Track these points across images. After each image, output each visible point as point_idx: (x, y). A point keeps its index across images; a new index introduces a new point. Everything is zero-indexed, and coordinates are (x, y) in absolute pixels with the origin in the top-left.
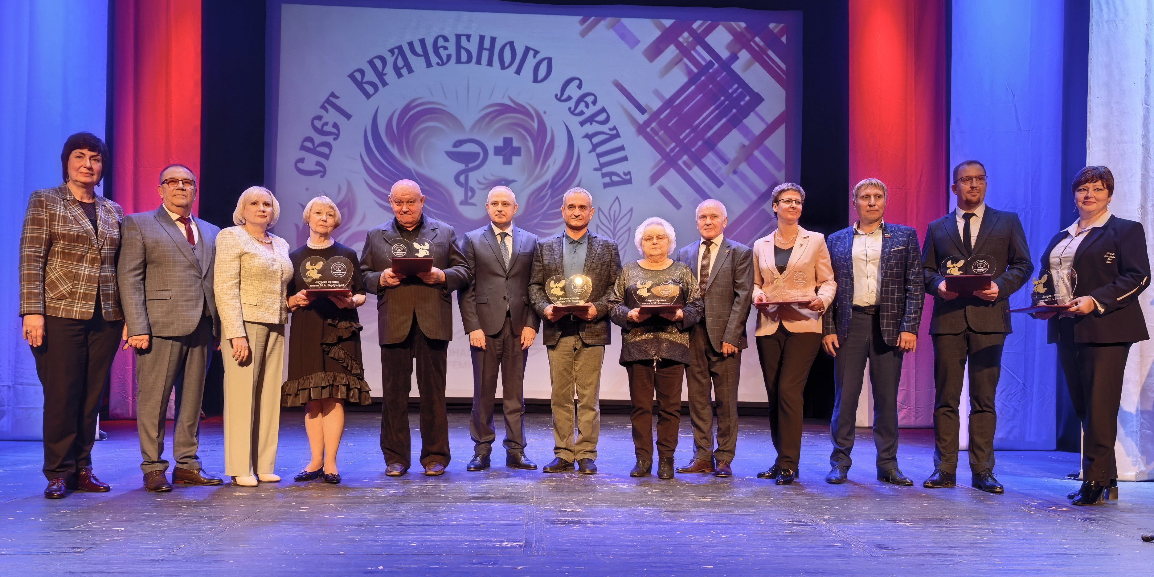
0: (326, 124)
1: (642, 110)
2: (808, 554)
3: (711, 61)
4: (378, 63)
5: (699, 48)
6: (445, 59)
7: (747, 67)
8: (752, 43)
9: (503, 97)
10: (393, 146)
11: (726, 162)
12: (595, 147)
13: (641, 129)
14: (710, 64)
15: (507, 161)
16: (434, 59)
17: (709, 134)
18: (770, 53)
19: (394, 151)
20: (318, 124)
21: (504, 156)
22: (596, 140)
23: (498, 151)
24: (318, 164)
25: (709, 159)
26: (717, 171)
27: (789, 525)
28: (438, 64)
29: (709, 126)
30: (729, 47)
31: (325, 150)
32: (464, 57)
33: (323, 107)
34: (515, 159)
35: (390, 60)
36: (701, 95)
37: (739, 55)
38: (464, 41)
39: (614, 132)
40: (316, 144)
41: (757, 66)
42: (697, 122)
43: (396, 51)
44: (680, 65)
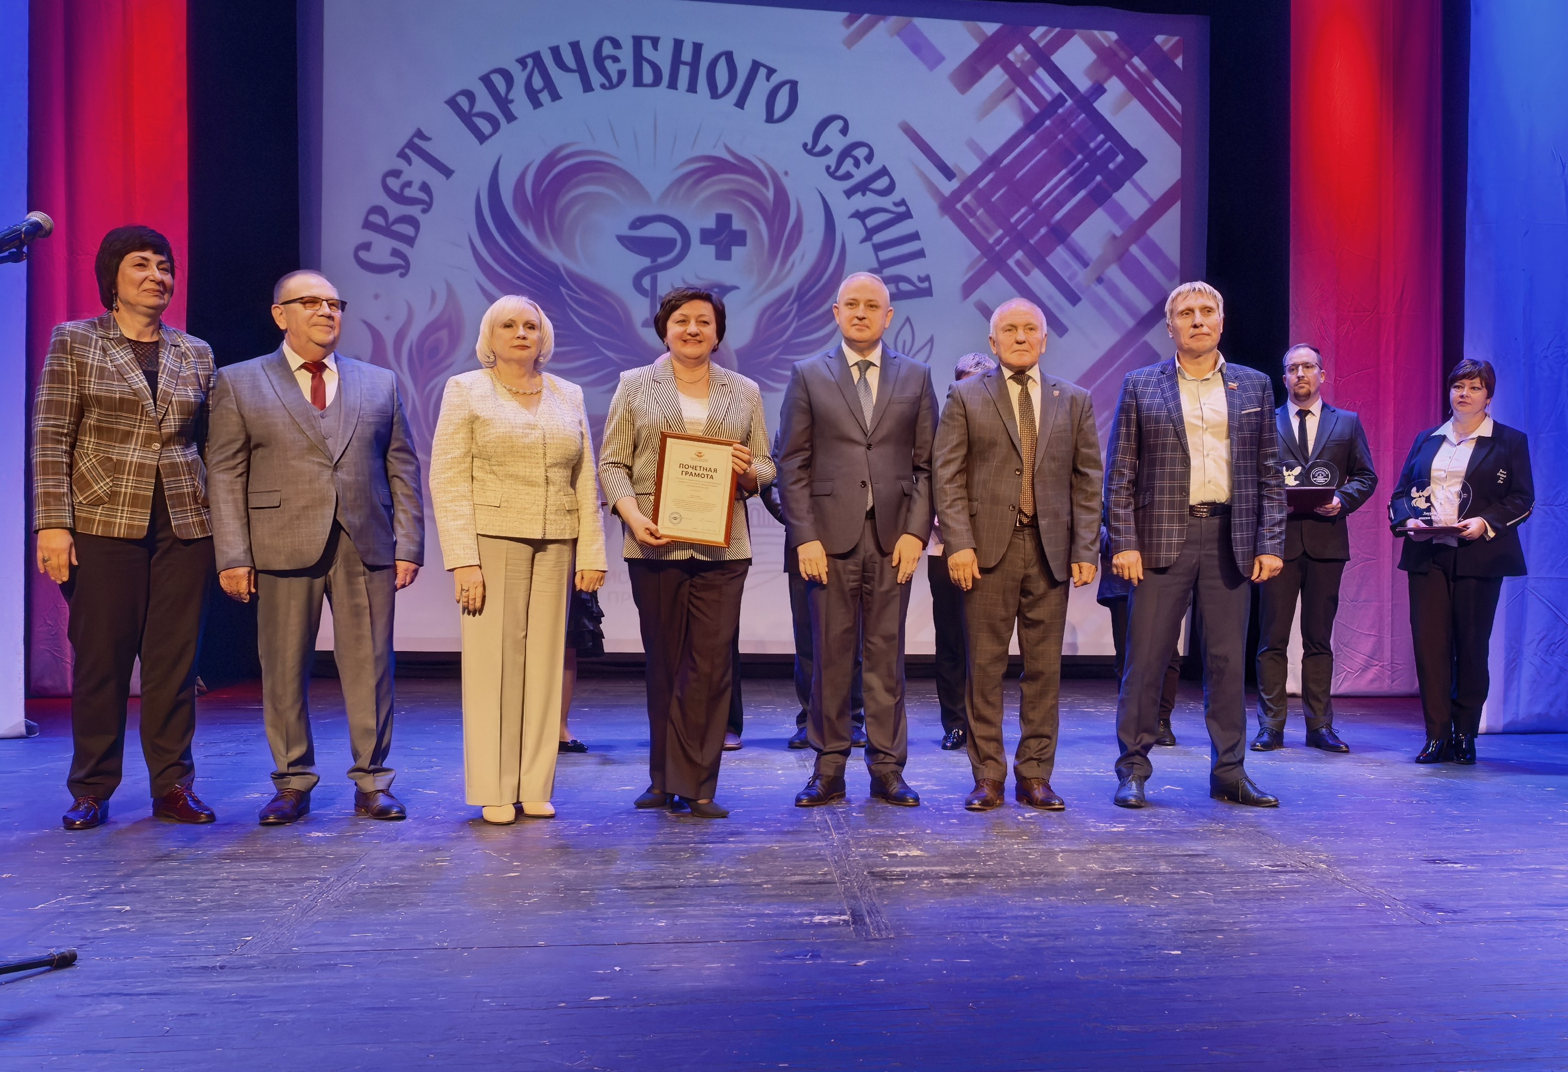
0: (409, 184)
1: (949, 174)
2: (1323, 924)
3: (1060, 95)
4: (499, 81)
5: (1041, 72)
6: (615, 78)
7: (1120, 106)
8: (1127, 67)
9: (714, 147)
10: (526, 224)
11: (1085, 264)
12: (871, 233)
13: (947, 205)
14: (1059, 100)
15: (723, 254)
16: (596, 78)
17: (1059, 216)
18: (1157, 83)
19: (529, 233)
20: (394, 184)
21: (718, 246)
22: (872, 221)
23: (707, 236)
24: (395, 253)
25: (1059, 257)
26: (1070, 278)
27: (1271, 872)
28: (603, 86)
29: (1058, 204)
30: (1089, 72)
31: (406, 229)
32: (648, 75)
33: (402, 155)
34: (736, 250)
35: (520, 77)
36: (1044, 151)
37: (1106, 86)
38: (647, 50)
39: (902, 209)
40: (391, 218)
41: (1135, 104)
42: (1038, 196)
43: (530, 62)
44: (1011, 99)
